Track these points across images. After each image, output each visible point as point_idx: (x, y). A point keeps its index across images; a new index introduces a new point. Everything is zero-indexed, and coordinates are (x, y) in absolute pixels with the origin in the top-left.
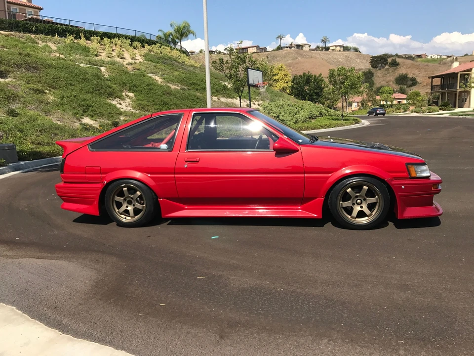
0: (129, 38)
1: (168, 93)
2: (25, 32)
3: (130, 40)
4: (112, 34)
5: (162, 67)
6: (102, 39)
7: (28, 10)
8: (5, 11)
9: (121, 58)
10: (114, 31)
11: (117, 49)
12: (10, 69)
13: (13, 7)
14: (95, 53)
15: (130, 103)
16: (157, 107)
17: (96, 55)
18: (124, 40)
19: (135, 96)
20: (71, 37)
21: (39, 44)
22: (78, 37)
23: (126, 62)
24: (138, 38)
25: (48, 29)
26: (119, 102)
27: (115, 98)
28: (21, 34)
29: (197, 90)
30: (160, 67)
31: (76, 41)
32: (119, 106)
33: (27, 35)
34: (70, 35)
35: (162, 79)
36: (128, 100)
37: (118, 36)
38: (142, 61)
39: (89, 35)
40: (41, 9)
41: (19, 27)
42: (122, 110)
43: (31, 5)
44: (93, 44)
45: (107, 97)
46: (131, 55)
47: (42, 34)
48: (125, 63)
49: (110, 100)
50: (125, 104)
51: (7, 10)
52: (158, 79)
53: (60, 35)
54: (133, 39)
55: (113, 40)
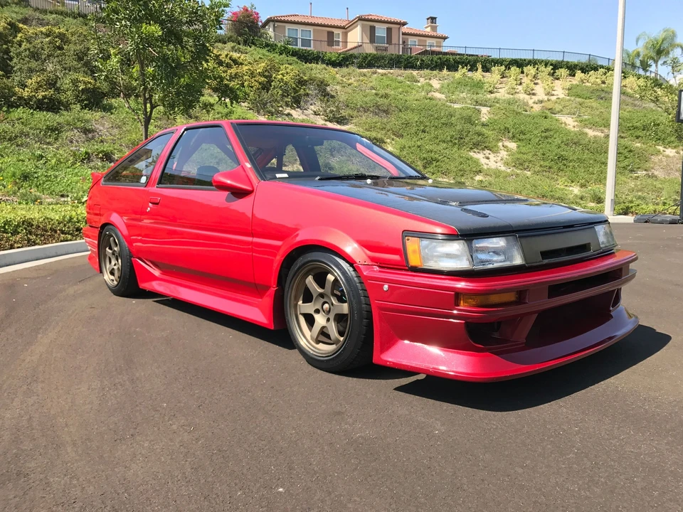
0: (551, 65)
1: (575, 143)
2: (406, 67)
3: (552, 67)
4: (525, 60)
5: (594, 104)
6: (509, 68)
7: (429, 41)
8: (399, 45)
9: (529, 94)
10: (528, 56)
11: (526, 80)
12: (355, 113)
13: (411, 40)
14: (490, 89)
15: (505, 156)
16: (547, 163)
17: (491, 92)
18: (542, 68)
19: (518, 147)
20: (465, 70)
21: (419, 82)
22: (473, 68)
23: (535, 98)
24: (568, 62)
25: (436, 62)
26: (487, 155)
27: (483, 149)
28: (402, 71)
29: (637, 137)
30: (589, 104)
31: (470, 74)
32: (483, 161)
33: (409, 72)
34: (463, 68)
35: (577, 121)
36: (503, 154)
37: (533, 63)
38: (561, 96)
39: (487, 65)
40: (445, 38)
41: (400, 62)
42: (485, 167)
43: (435, 34)
44: (494, 76)
45: (471, 149)
46: (545, 89)
47: (427, 69)
48: (531, 102)
49: (475, 152)
50: (495, 159)
51: (401, 43)
52: (570, 123)
53: (449, 69)
54: (556, 66)
55: (525, 69)
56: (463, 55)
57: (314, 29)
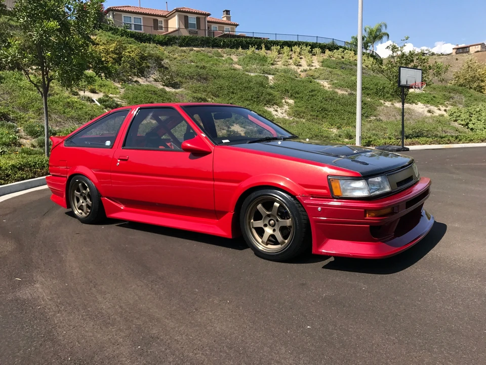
0: (310, 45)
1: (331, 99)
2: (213, 47)
3: (310, 47)
4: (293, 42)
5: (339, 72)
6: (283, 48)
7: (226, 27)
8: (205, 30)
9: (297, 66)
10: (295, 40)
11: (294, 56)
12: (184, 80)
13: (213, 26)
14: (272, 62)
15: (288, 109)
16: (314, 113)
17: (272, 64)
18: (304, 48)
19: (295, 102)
20: (253, 49)
21: (223, 57)
22: (259, 48)
23: (301, 68)
24: (320, 44)
25: (234, 43)
26: (276, 109)
27: (273, 105)
28: (211, 49)
29: (368, 94)
30: (336, 72)
31: (257, 51)
32: (274, 113)
33: (215, 49)
34: (252, 47)
35: (330, 84)
36: (286, 107)
37: (298, 44)
38: (318, 67)
39: (269, 45)
40: (237, 25)
41: (209, 43)
42: (276, 117)
43: (229, 22)
44: (273, 54)
45: (265, 104)
46: (307, 62)
47: (228, 48)
48: (299, 71)
49: (268, 107)
50: (281, 111)
51: (207, 29)
52: (326, 85)
53: (243, 48)
54: (313, 46)
55: (293, 48)
56: (252, 38)
57: (143, 18)
